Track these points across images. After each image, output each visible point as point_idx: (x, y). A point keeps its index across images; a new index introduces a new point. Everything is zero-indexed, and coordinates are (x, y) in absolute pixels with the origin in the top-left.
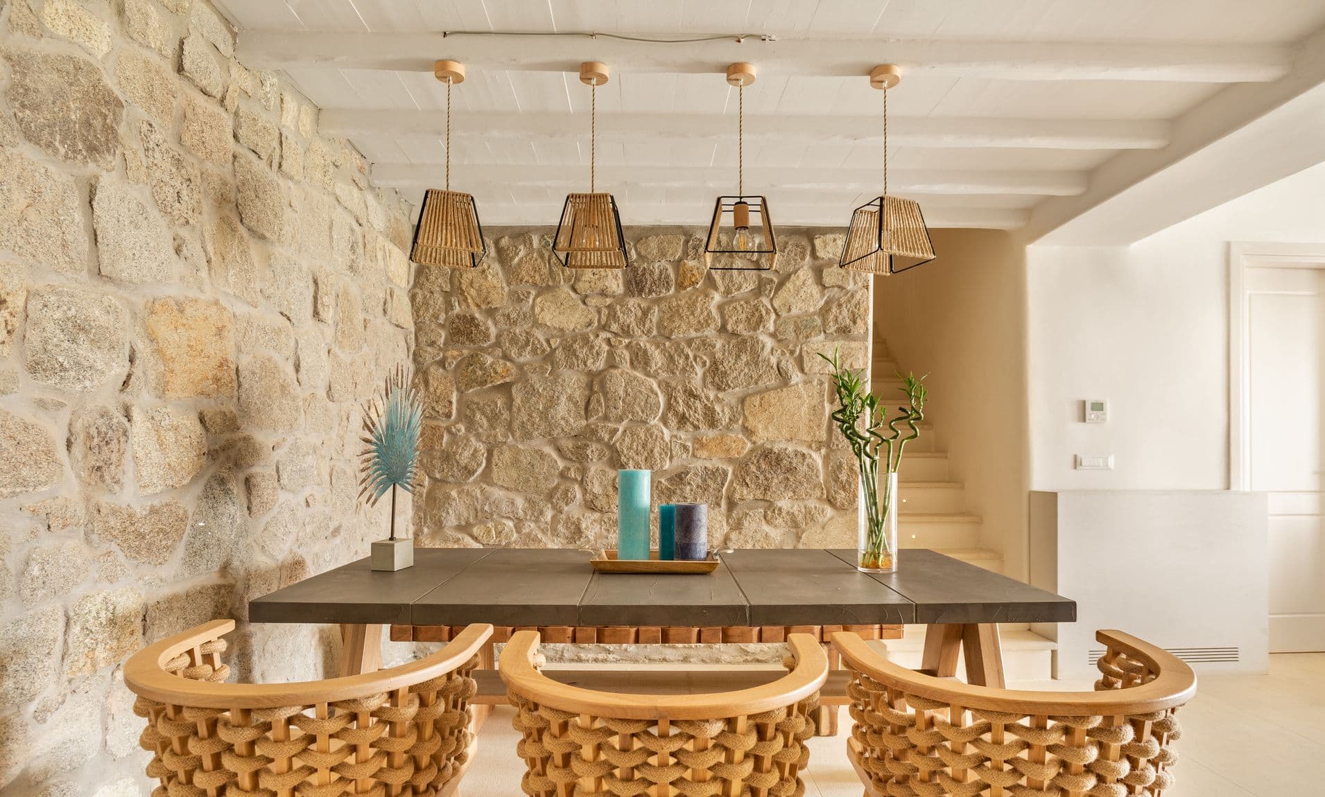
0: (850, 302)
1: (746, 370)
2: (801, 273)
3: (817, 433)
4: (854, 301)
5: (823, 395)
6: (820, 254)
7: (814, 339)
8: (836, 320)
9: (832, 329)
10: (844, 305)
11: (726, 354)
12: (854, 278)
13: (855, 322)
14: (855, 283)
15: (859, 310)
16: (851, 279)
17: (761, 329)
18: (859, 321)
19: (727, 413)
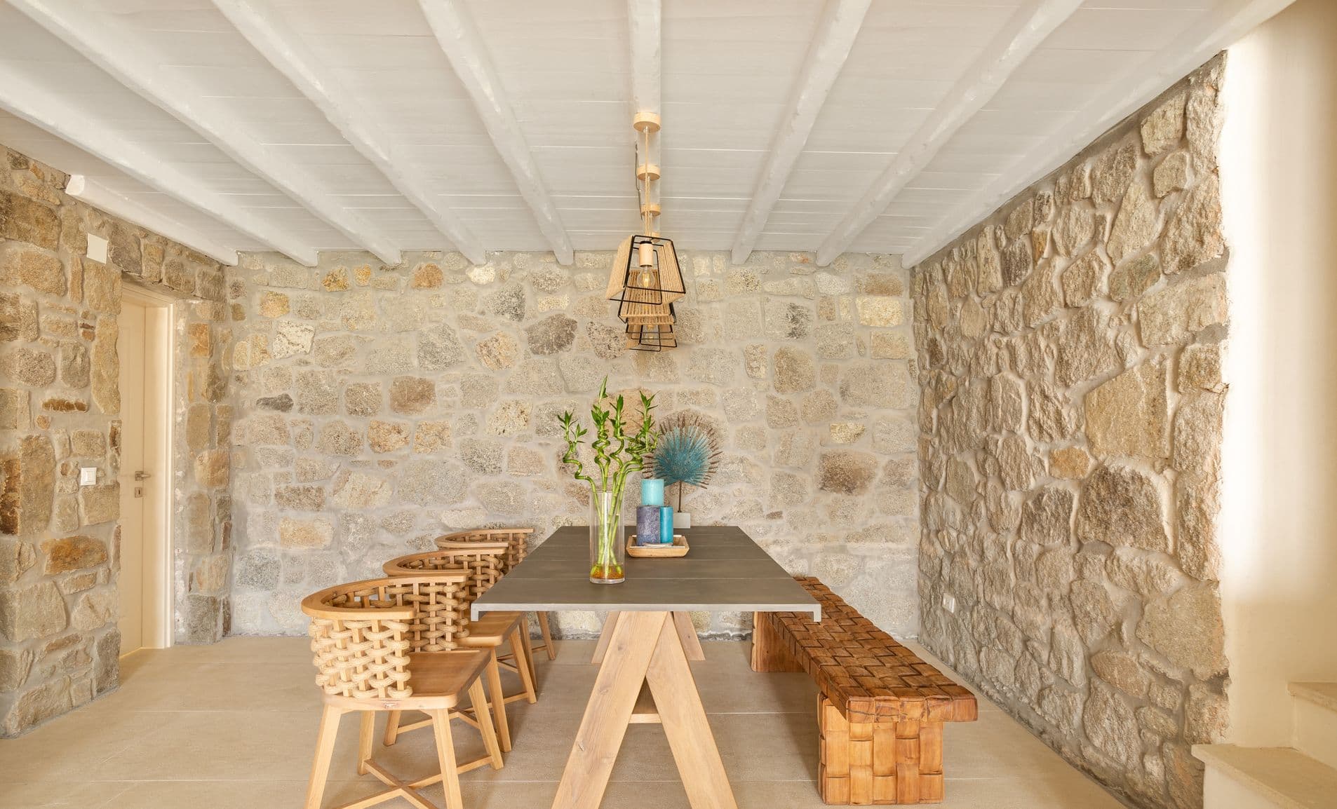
0: (1189, 209)
1: (1086, 355)
2: (1131, 191)
3: (1158, 443)
4: (1196, 206)
5: (1164, 380)
6: (1149, 149)
7: (1150, 290)
8: (1175, 249)
9: (1173, 266)
10: (1184, 219)
11: (1069, 337)
12: (1192, 165)
13: (1202, 242)
14: (1196, 173)
15: (1207, 218)
16: (1188, 170)
17: (1094, 294)
18: (1207, 238)
19: (1073, 417)
